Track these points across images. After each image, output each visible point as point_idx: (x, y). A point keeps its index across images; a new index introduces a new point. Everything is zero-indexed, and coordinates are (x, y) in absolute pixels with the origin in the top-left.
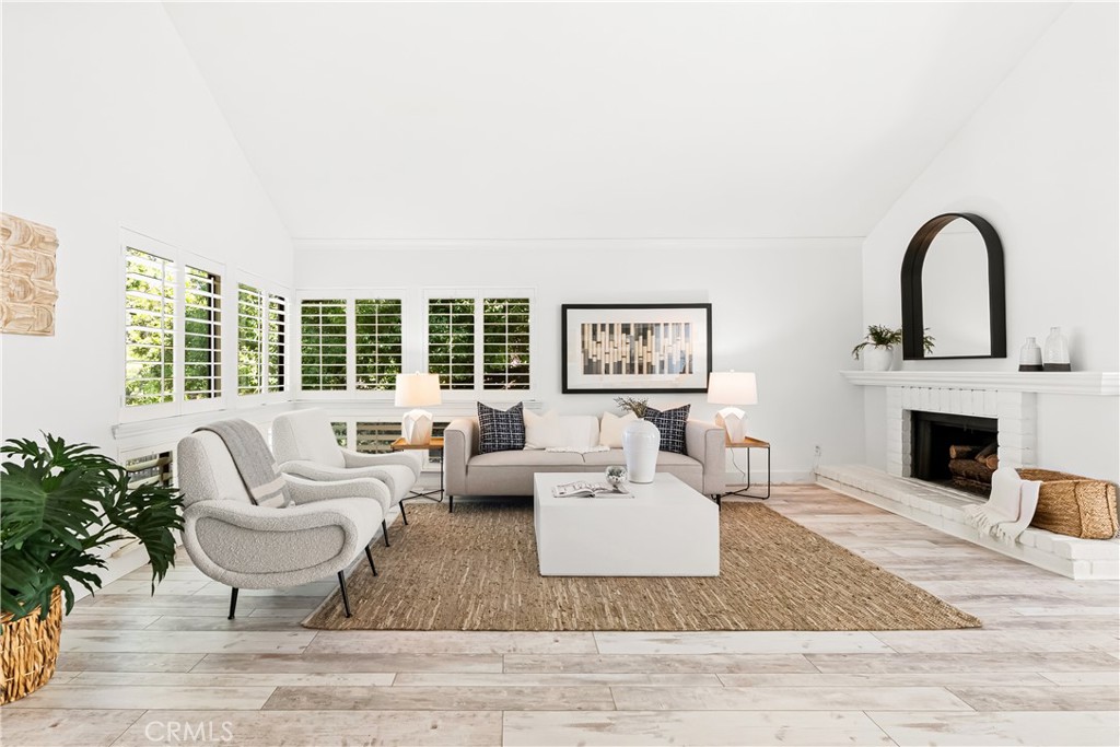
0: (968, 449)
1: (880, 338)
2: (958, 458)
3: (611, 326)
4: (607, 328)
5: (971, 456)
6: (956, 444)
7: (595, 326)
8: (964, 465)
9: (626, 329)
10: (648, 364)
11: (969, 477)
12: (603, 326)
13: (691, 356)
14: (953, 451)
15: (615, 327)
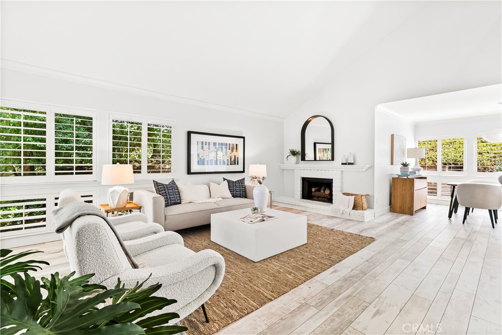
0: (317, 188)
1: (294, 153)
2: (315, 191)
3: (209, 143)
4: (208, 144)
5: (319, 190)
6: (314, 187)
7: (202, 142)
8: (317, 194)
9: (215, 144)
10: (223, 161)
11: (319, 197)
12: (206, 142)
13: (238, 158)
14: (313, 190)
15: (211, 144)
